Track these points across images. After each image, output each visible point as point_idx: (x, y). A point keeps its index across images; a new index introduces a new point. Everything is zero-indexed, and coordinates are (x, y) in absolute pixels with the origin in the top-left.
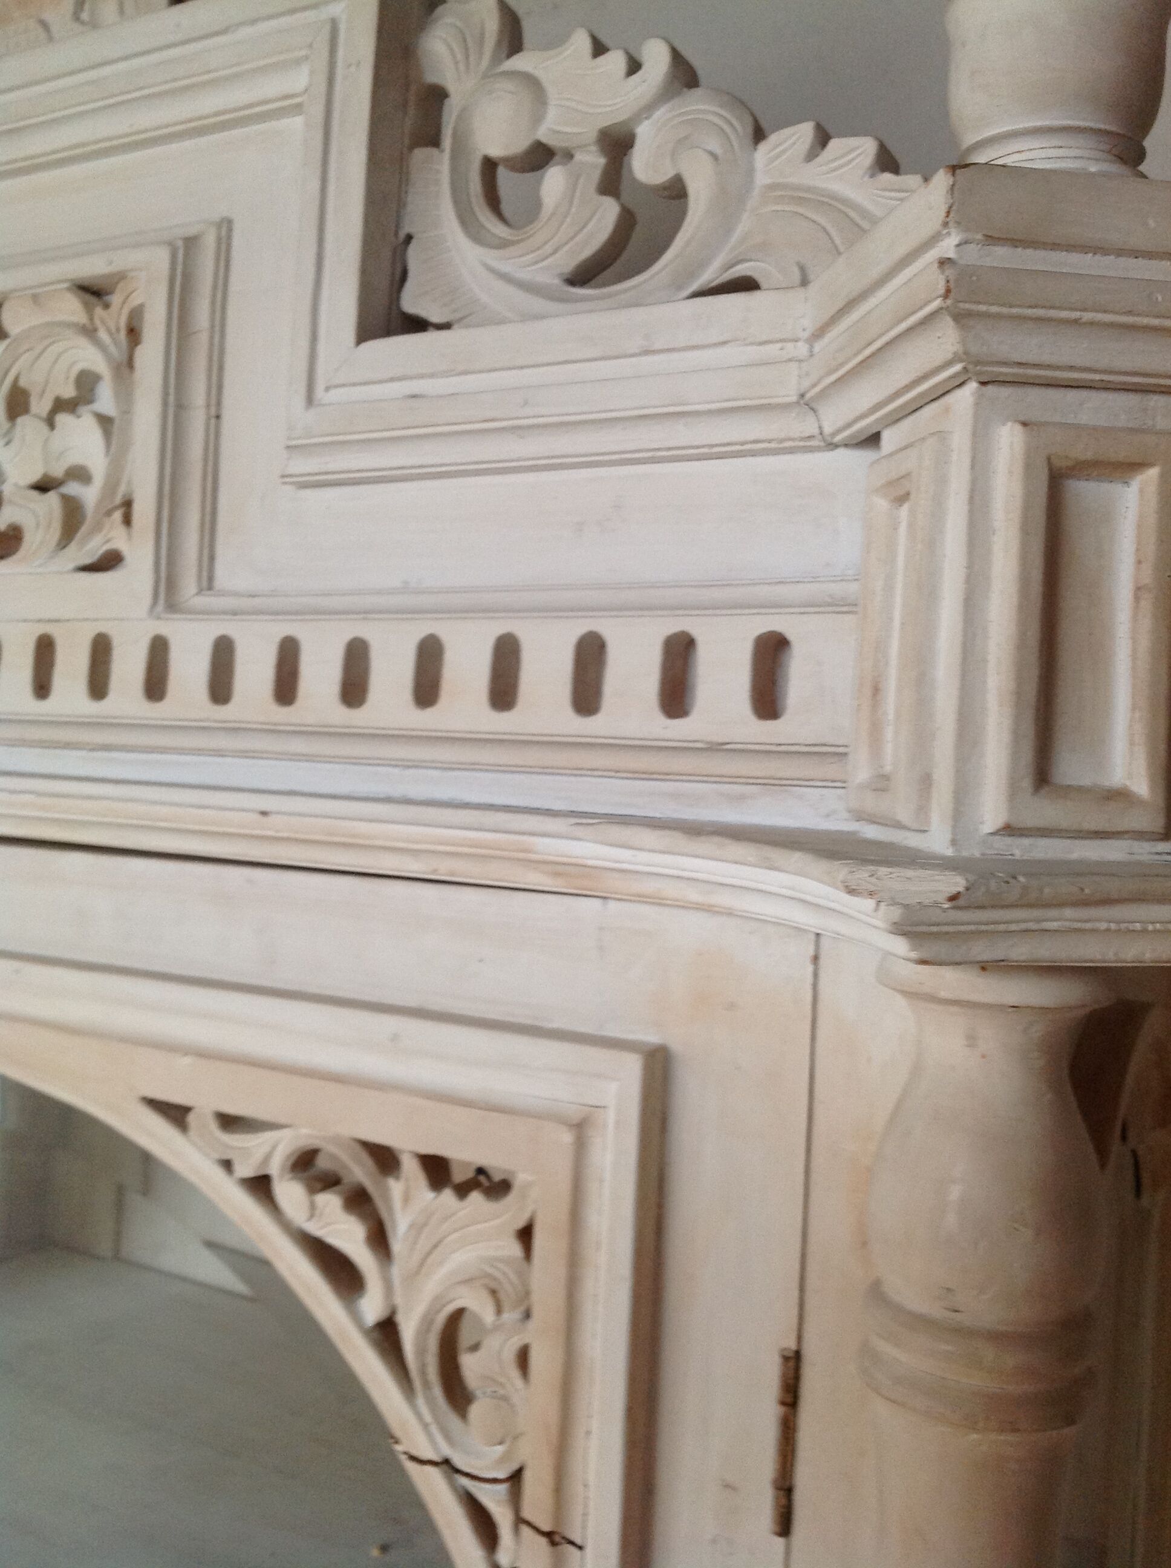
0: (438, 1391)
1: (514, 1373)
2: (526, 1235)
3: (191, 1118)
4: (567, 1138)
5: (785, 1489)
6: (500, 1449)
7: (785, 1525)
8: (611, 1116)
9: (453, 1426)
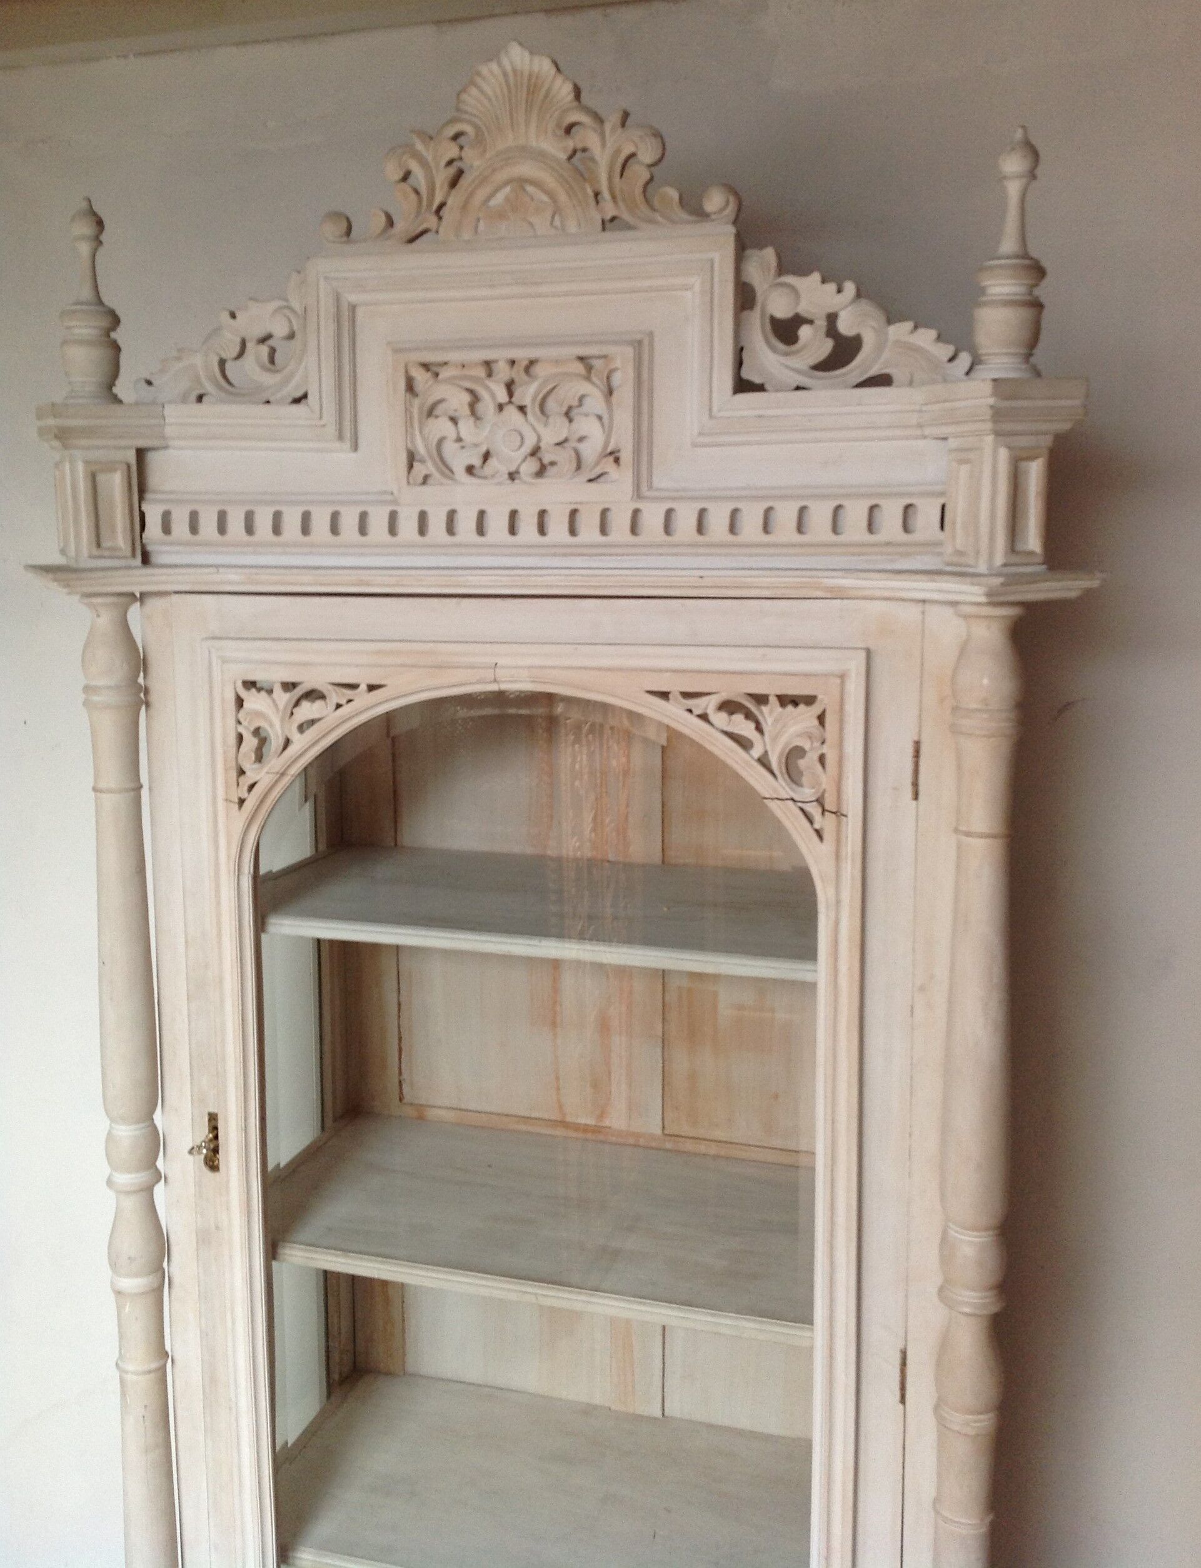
0: (786, 776)
1: (819, 767)
2: (821, 718)
3: (671, 696)
4: (838, 681)
5: (915, 784)
6: (813, 790)
7: (916, 796)
8: (853, 675)
9: (794, 786)
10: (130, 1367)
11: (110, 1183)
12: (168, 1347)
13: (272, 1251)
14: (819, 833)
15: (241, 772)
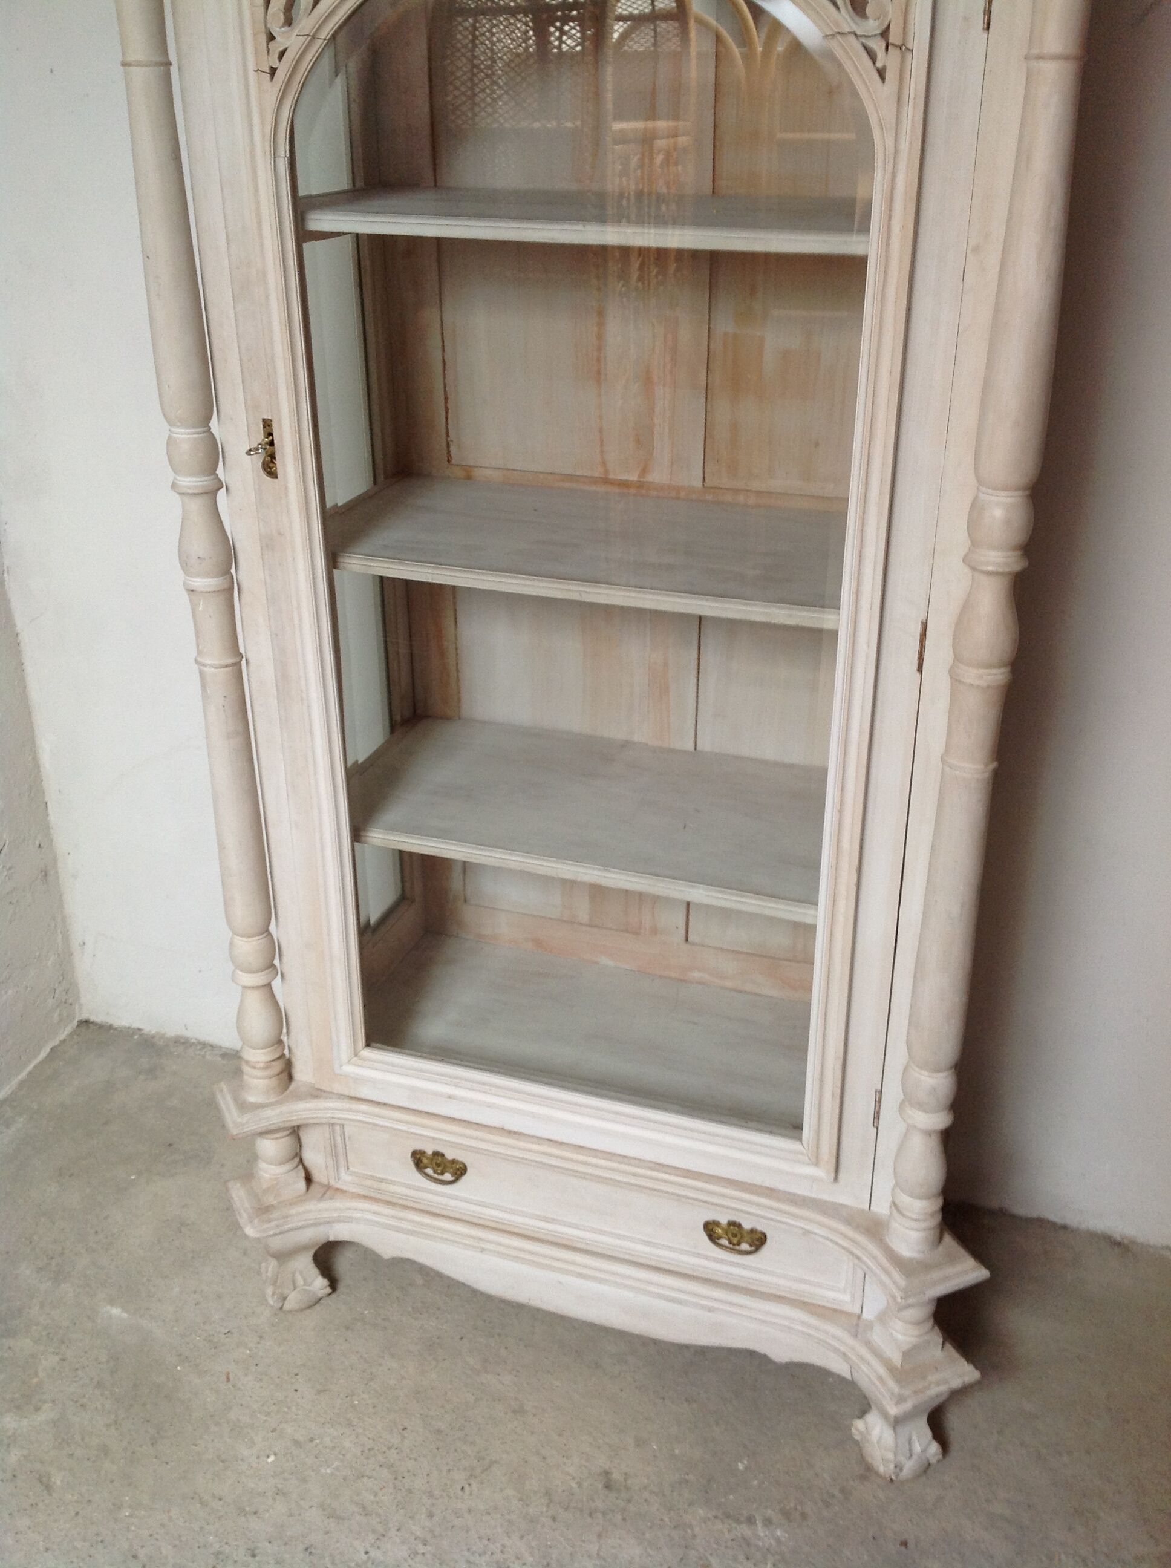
0: (850, 7)
5: (988, 12)
6: (879, 22)
7: (988, 26)
9: (857, 18)
10: (208, 661)
11: (174, 486)
12: (242, 650)
13: (333, 561)
14: (881, 73)
15: (271, 38)
